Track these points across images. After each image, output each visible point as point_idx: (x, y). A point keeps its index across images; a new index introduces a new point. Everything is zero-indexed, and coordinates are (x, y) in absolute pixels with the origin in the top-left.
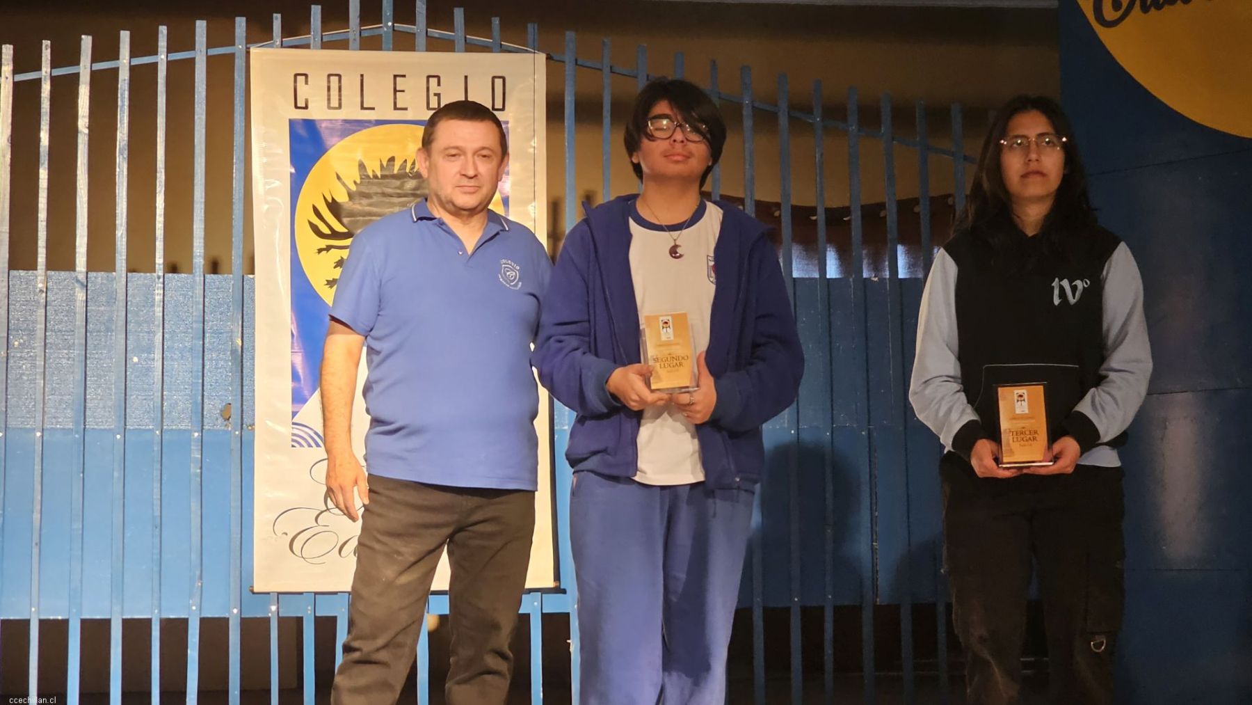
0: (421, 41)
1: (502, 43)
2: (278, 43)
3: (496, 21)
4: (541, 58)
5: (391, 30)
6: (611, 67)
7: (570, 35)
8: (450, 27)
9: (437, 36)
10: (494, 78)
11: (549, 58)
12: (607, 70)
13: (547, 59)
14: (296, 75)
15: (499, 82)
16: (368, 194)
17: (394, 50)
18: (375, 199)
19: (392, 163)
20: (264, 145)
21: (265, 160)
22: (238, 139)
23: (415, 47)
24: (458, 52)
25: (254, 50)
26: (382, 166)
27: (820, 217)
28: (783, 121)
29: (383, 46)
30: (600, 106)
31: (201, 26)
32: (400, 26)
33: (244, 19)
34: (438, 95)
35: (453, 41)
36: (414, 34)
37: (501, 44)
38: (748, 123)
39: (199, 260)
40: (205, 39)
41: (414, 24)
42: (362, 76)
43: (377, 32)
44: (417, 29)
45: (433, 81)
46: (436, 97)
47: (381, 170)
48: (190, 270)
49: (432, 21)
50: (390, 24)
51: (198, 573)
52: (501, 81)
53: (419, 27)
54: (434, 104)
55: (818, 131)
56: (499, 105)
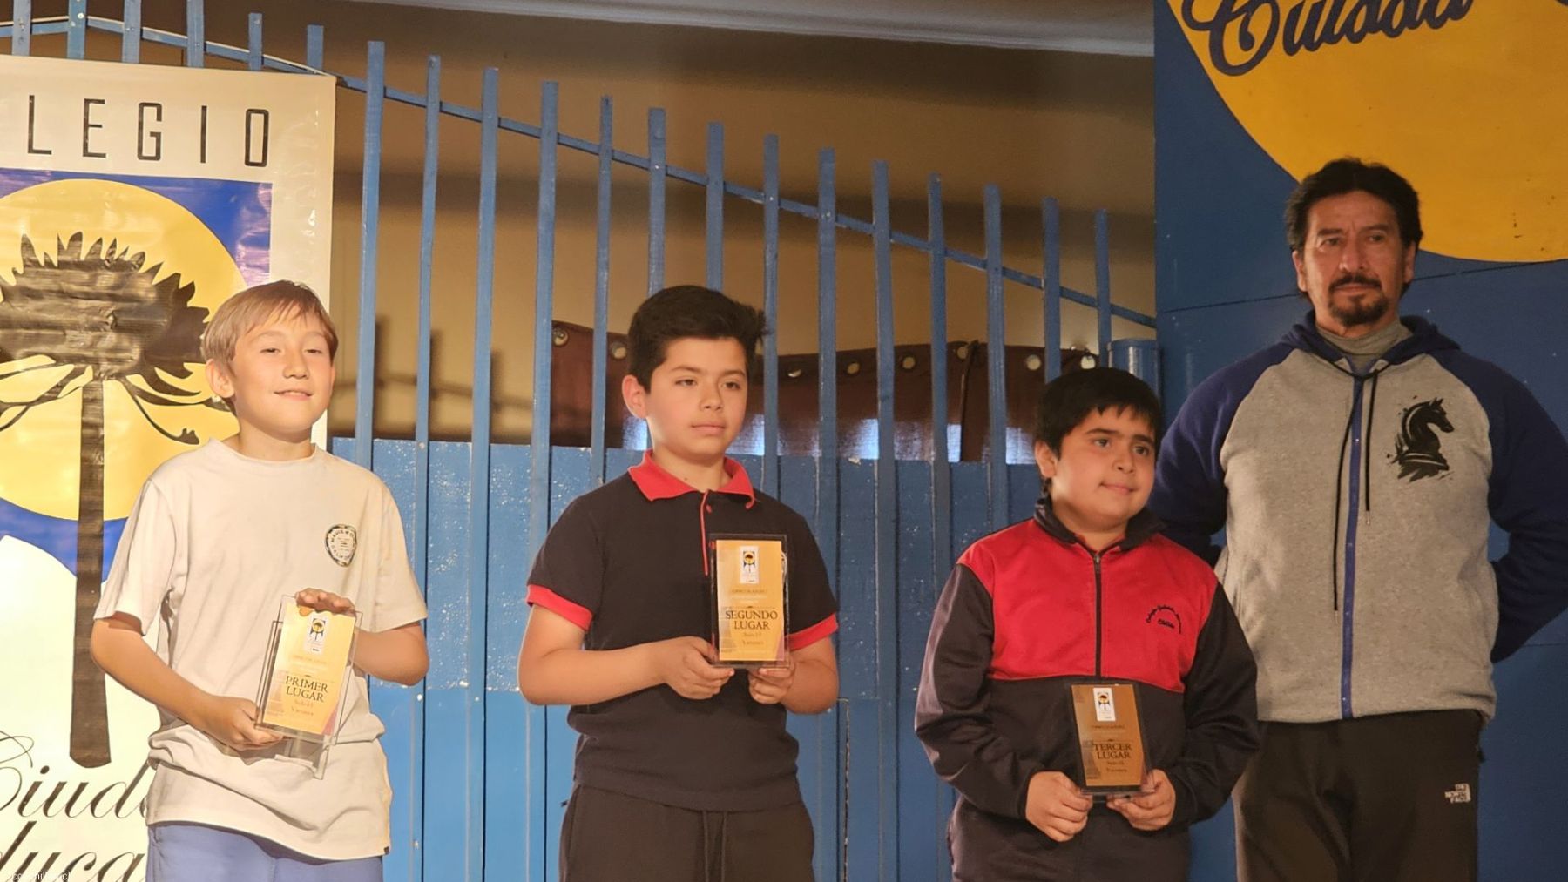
0: (131, 45)
1: (265, 56)
3: (256, 21)
4: (332, 80)
5: (83, 27)
6: (441, 104)
7: (376, 48)
9: (157, 39)
10: (250, 111)
11: (341, 84)
12: (433, 108)
13: (337, 84)
15: (257, 120)
16: (37, 291)
17: (87, 58)
18: (47, 302)
19: (78, 243)
23: (121, 57)
24: (192, 66)
26: (60, 247)
29: (69, 51)
32: (97, 22)
34: (157, 136)
35: (183, 51)
36: (120, 35)
37: (263, 58)
41: (122, 20)
42: (32, 98)
43: (57, 28)
44: (126, 27)
45: (150, 112)
46: (154, 139)
47: (59, 254)
49: (150, 15)
50: (81, 16)
52: (262, 116)
53: (130, 24)
54: (149, 150)
55: (771, 217)
56: (256, 156)
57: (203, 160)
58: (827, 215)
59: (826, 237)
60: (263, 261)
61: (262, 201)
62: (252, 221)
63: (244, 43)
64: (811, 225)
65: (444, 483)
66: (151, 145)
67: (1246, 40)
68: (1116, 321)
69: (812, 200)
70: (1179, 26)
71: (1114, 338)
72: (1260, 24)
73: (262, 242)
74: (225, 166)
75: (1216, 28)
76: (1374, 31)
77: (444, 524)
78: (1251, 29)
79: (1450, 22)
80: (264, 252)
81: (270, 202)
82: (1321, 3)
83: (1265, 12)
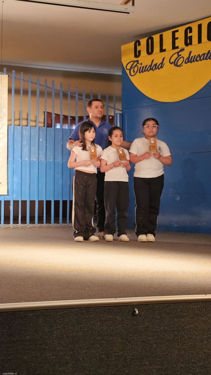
6: (23, 79)
7: (13, 72)
11: (9, 76)
55: (69, 96)
58: (77, 96)
59: (76, 99)
64: (75, 97)
65: (24, 132)
67: (134, 72)
68: (116, 110)
69: (75, 94)
70: (125, 70)
71: (116, 113)
72: (136, 69)
75: (130, 70)
77: (24, 138)
78: (135, 70)
79: (161, 69)
82: (144, 66)
83: (136, 67)
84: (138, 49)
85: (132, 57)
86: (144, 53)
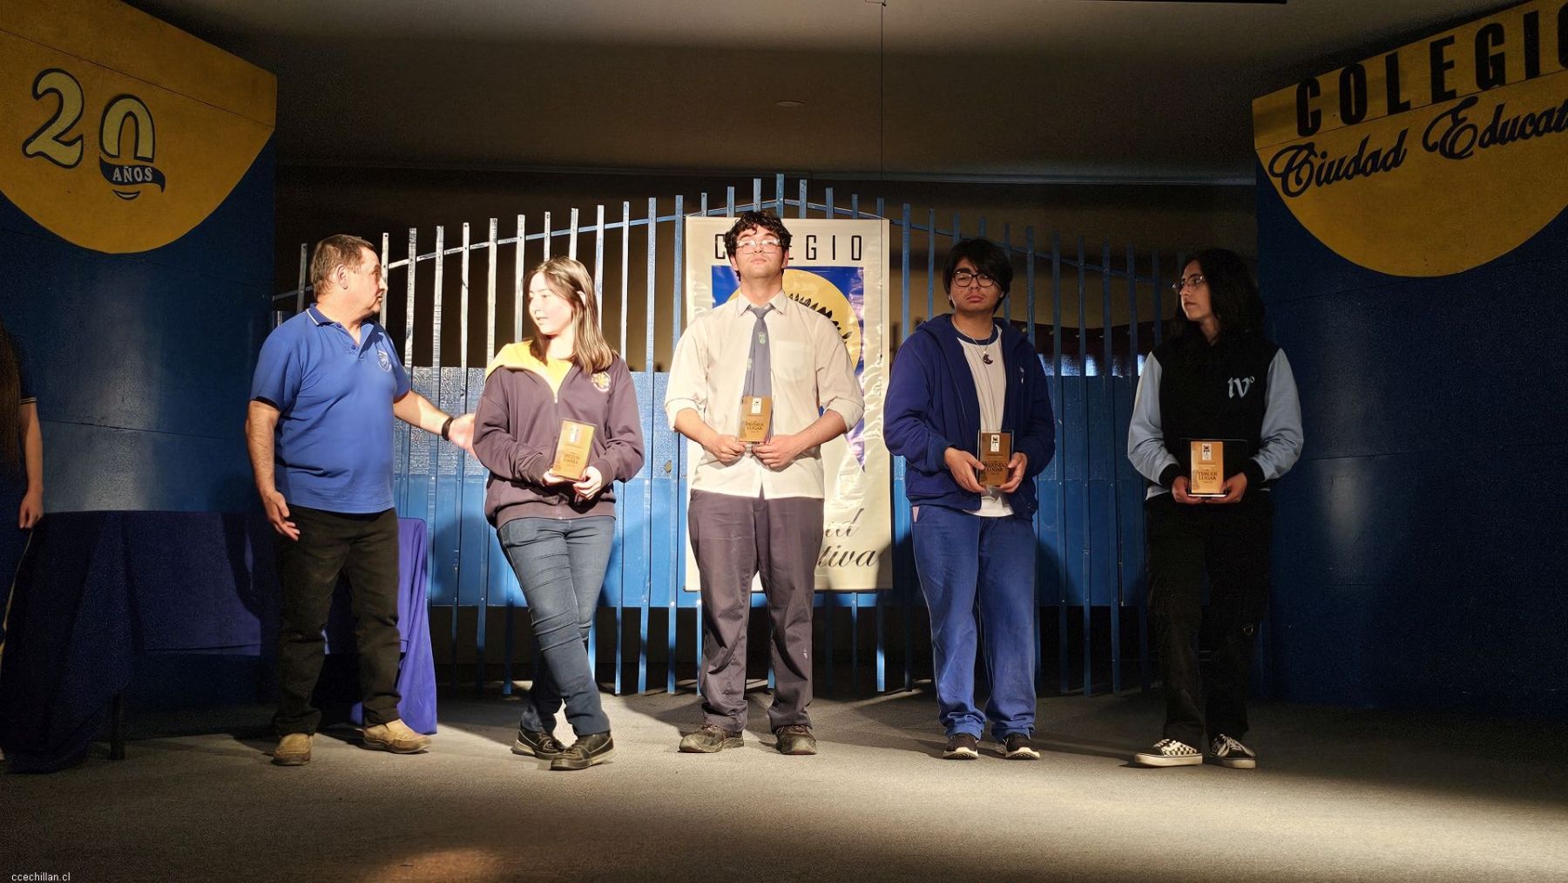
0: (803, 211)
2: (705, 212)
3: (855, 197)
4: (886, 222)
5: (782, 204)
6: (935, 230)
7: (906, 206)
8: (824, 203)
9: (814, 207)
10: (853, 237)
11: (892, 223)
12: (932, 230)
13: (890, 223)
14: (717, 236)
15: (857, 240)
20: (695, 283)
21: (696, 294)
22: (677, 280)
23: (800, 215)
24: (828, 219)
25: (689, 218)
27: (1081, 336)
28: (1056, 266)
30: (926, 258)
31: (652, 202)
32: (788, 201)
33: (682, 197)
34: (814, 249)
35: (825, 211)
36: (799, 206)
37: (859, 213)
38: (1030, 267)
39: (650, 363)
40: (655, 211)
41: (798, 199)
43: (772, 205)
44: (800, 203)
45: (811, 239)
46: (813, 251)
48: (644, 369)
49: (811, 197)
50: (782, 199)
51: (648, 577)
52: (858, 239)
53: (802, 201)
54: (811, 255)
55: (1081, 271)
56: (856, 256)
57: (834, 259)
59: (1106, 278)
60: (861, 301)
61: (859, 274)
62: (856, 283)
63: (850, 205)
64: (1100, 273)
66: (811, 253)
67: (1299, 181)
70: (1268, 177)
72: (1305, 173)
73: (860, 292)
74: (843, 260)
75: (1284, 177)
76: (1358, 174)
78: (1301, 176)
79: (1393, 169)
80: (860, 296)
81: (863, 275)
82: (1334, 162)
83: (1307, 167)
84: (1311, 109)
85: (1289, 135)
86: (1331, 120)
